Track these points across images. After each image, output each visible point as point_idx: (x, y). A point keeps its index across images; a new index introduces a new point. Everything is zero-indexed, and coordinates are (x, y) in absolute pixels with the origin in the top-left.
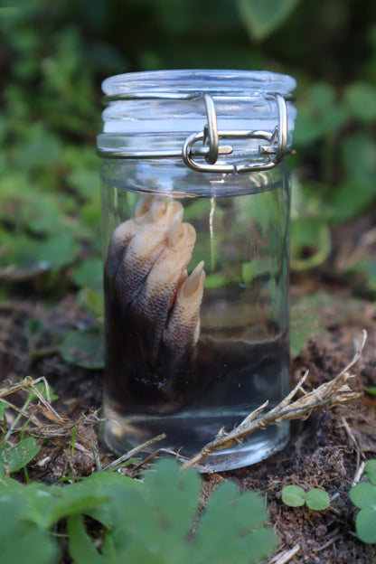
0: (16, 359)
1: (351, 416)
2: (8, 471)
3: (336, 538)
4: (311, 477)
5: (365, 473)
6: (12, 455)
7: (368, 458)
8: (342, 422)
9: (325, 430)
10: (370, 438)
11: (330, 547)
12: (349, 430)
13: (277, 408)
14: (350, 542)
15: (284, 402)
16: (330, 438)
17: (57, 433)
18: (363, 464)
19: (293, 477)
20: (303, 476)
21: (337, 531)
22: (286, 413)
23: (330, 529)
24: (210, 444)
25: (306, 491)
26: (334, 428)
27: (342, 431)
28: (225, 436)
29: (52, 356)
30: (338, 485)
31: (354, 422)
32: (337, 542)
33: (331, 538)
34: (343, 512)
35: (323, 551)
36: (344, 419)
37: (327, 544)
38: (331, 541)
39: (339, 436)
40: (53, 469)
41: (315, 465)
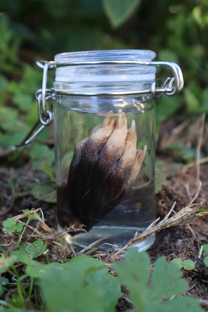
0: (5, 199)
1: (192, 223)
2: (31, 258)
3: (196, 283)
4: (181, 254)
5: (203, 251)
6: (31, 249)
7: (203, 244)
8: (188, 227)
9: (180, 230)
10: (201, 233)
11: (194, 288)
12: (191, 230)
13: (163, 221)
14: (203, 285)
15: (166, 218)
16: (183, 235)
17: (50, 237)
18: (202, 247)
19: (173, 254)
20: (177, 254)
21: (196, 280)
22: (172, 222)
23: (193, 279)
24: (132, 240)
25: (183, 261)
26: (184, 230)
27: (188, 231)
28: (140, 235)
29: (27, 197)
30: (194, 257)
31: (193, 226)
32: (197, 285)
33: (194, 283)
34: (199, 271)
35: (191, 290)
36: (188, 225)
37: (193, 286)
38: (194, 285)
39: (187, 233)
40: (52, 256)
41: (183, 248)
